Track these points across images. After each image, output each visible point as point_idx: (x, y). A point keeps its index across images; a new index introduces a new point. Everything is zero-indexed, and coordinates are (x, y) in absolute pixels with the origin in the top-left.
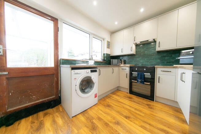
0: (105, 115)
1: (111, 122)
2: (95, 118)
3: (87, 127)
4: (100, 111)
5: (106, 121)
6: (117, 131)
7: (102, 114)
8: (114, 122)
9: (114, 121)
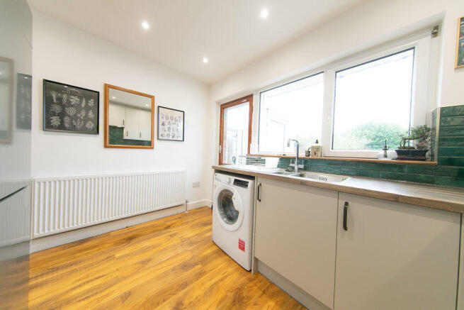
0: (208, 285)
1: (186, 294)
2: (204, 268)
3: (191, 259)
4: (220, 276)
5: (191, 286)
6: (164, 301)
7: (212, 279)
8: (184, 303)
9: (186, 302)
